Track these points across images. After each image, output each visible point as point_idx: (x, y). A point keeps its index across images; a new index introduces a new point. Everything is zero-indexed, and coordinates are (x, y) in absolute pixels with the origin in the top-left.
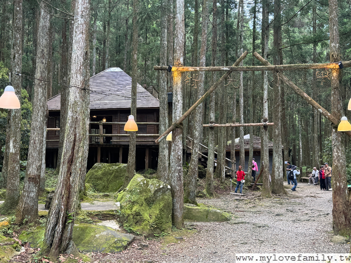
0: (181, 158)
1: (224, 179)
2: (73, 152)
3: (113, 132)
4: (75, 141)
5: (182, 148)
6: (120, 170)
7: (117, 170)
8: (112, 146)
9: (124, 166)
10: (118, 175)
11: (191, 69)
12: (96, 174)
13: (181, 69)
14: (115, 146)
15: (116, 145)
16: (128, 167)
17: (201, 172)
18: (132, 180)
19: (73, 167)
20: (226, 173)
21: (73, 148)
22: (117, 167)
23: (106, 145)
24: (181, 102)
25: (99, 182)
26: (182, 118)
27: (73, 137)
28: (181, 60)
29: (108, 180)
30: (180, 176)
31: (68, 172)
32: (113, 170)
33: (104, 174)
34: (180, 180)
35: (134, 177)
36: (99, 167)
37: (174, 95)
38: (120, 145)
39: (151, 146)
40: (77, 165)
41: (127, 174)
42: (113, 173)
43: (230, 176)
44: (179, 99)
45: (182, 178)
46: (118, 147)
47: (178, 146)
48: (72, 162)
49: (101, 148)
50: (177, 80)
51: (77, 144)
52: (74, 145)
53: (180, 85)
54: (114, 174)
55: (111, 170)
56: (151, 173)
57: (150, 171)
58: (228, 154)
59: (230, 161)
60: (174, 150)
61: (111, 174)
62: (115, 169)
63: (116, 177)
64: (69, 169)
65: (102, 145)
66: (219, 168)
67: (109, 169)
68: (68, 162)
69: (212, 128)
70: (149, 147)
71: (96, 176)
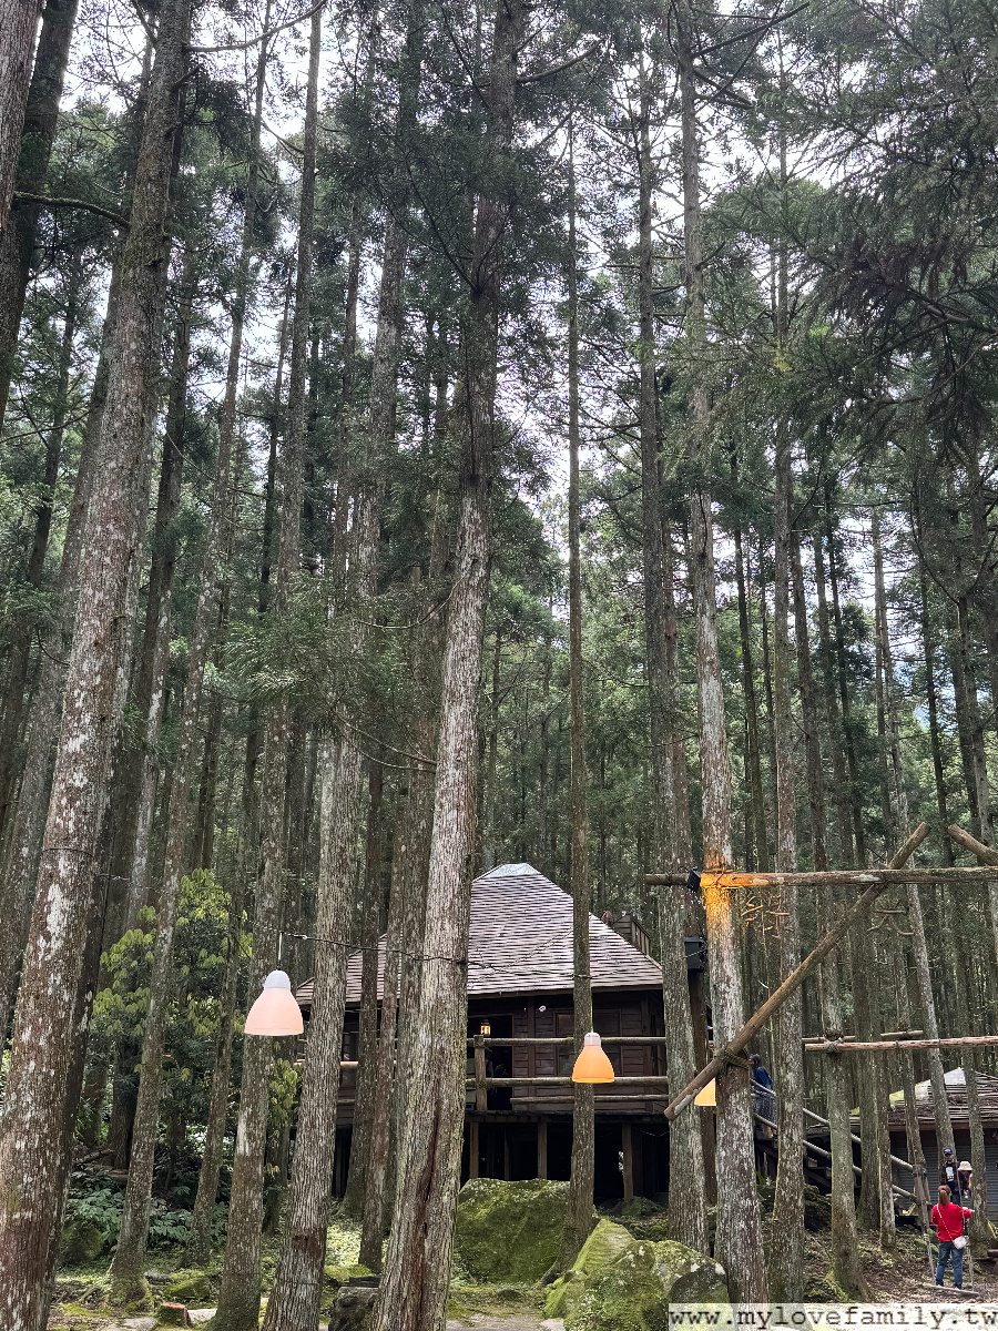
0: (750, 1169)
1: (891, 1233)
2: (431, 1160)
3: (515, 1070)
4: (436, 1123)
5: (749, 1132)
6: (547, 1205)
7: (535, 1202)
8: (513, 1120)
9: (560, 1192)
10: (539, 1221)
11: (758, 879)
12: (470, 1217)
13: (727, 880)
14: (524, 1120)
15: (527, 1115)
16: (573, 1195)
17: (813, 1207)
18: (590, 1240)
19: (432, 1207)
20: (896, 1212)
21: (433, 1146)
22: (538, 1193)
23: (496, 1115)
24: (736, 981)
25: (482, 1245)
26: (745, 1034)
27: (430, 1110)
28: (727, 853)
29: (509, 1239)
30: (751, 1231)
31: (418, 1222)
32: (524, 1205)
33: (497, 1218)
34: (753, 1245)
35: (595, 1232)
36: (480, 1192)
37: (713, 960)
38: (541, 1116)
39: (640, 1116)
40: (445, 1199)
41: (569, 1220)
42: (523, 1214)
43: (911, 1220)
44: (729, 973)
45: (760, 1237)
46: (534, 1120)
47: (738, 1127)
48: (429, 1191)
49: (480, 1124)
50: (719, 912)
51: (442, 1131)
52: (435, 1134)
53: (728, 928)
54: (526, 1219)
55: (516, 1205)
56: (643, 1214)
57: (640, 1203)
58: (898, 1142)
59: (906, 1168)
60: (727, 1142)
61: (517, 1218)
62: (530, 1202)
63: (533, 1228)
64: (421, 1213)
65: (484, 1116)
66: (873, 1194)
67: (510, 1200)
68: (419, 1192)
69: (834, 1055)
70: (633, 1120)
71: (471, 1223)
